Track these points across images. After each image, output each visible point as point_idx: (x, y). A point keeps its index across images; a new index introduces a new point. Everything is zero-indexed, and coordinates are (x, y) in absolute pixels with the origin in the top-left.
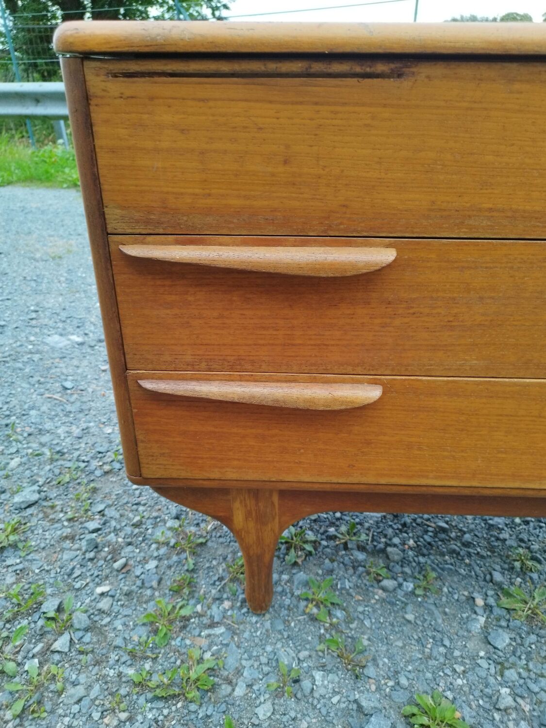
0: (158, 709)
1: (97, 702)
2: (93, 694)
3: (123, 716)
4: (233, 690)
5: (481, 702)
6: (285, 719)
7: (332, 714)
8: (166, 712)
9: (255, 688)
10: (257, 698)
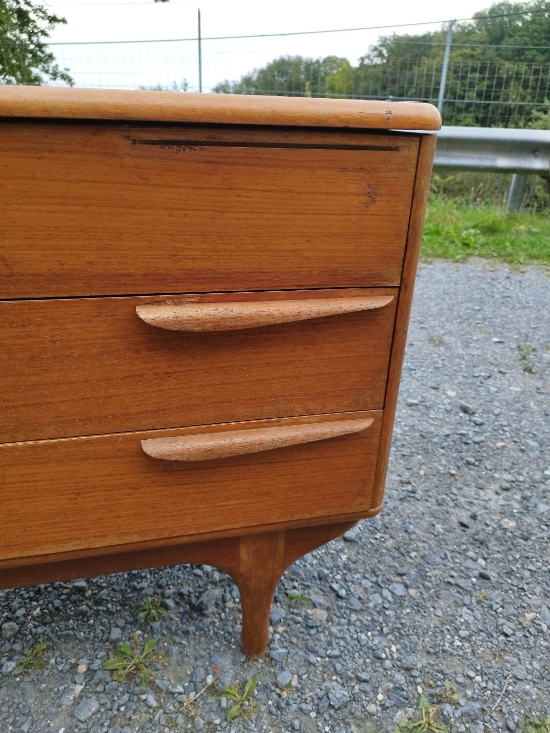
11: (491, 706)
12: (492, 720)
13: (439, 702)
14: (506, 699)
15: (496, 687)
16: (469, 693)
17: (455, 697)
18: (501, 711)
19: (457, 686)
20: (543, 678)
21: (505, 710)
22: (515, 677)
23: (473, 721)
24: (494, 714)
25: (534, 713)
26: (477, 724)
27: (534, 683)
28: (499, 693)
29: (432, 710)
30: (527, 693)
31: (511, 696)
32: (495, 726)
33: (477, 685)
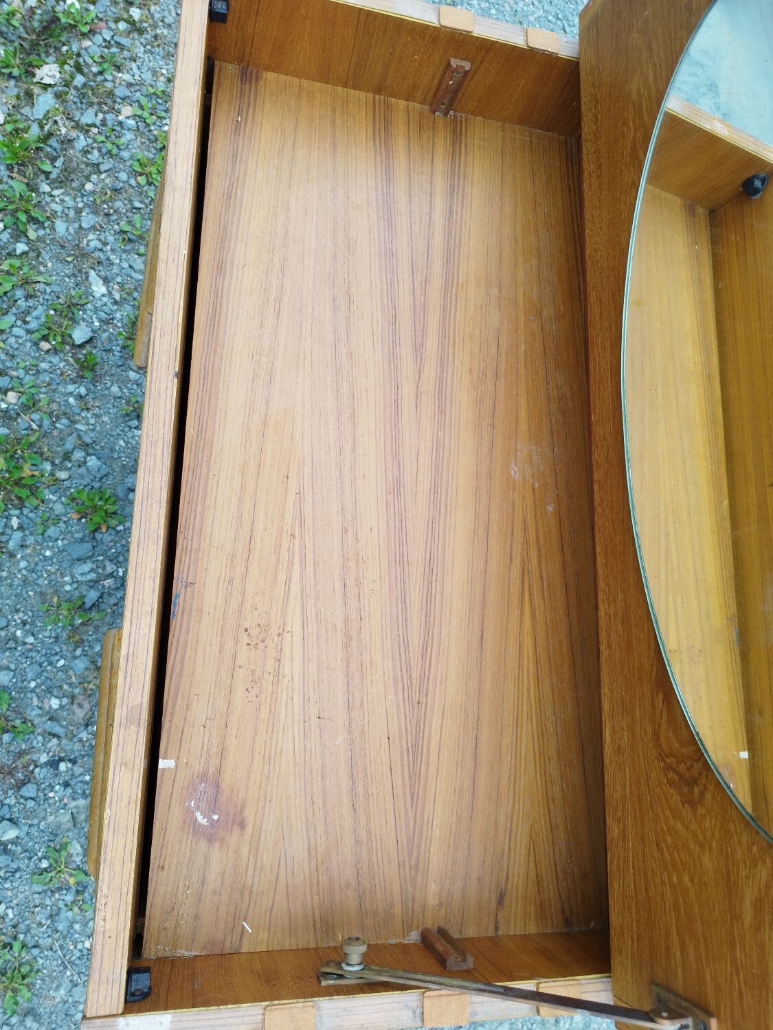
0: (122, 319)
1: (129, 279)
2: (135, 275)
3: (117, 297)
4: (134, 371)
5: (113, 551)
6: (109, 405)
7: (112, 439)
8: (119, 324)
9: (135, 387)
10: (127, 388)
11: (59, 942)
12: (46, 935)
13: (78, 892)
14: (60, 962)
15: (74, 958)
16: (77, 927)
17: (76, 909)
18: (51, 950)
19: (88, 918)
20: (66, 1015)
21: (50, 953)
22: (76, 985)
23: (51, 915)
24: (50, 940)
25: (39, 982)
26: (47, 919)
27: (65, 1002)
28: (67, 957)
29: (72, 881)
30: (57, 988)
31: (62, 968)
32: (41, 935)
33: (83, 939)
